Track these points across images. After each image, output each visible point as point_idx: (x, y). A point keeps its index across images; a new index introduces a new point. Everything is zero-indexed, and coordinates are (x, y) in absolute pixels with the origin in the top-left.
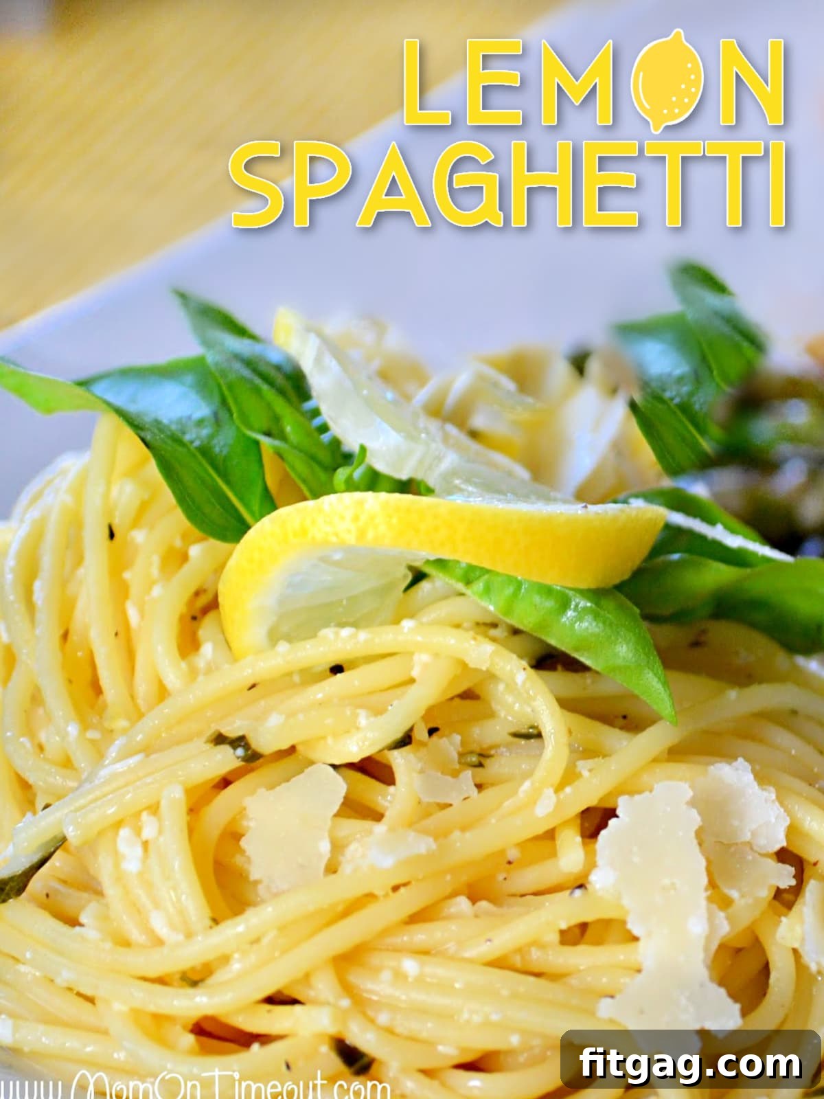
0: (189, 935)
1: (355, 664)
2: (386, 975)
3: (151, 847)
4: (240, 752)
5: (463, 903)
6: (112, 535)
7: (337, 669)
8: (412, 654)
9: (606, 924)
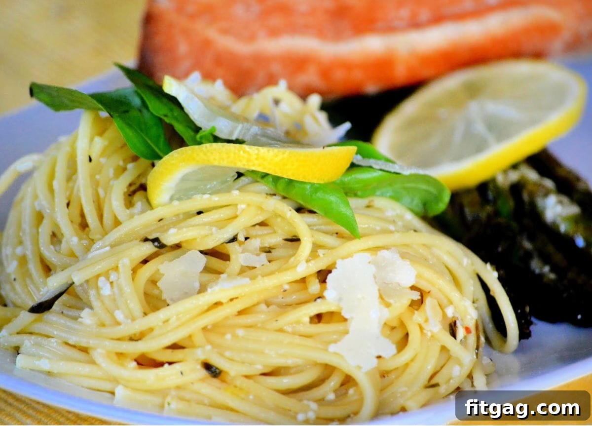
0: (133, 319)
1: (209, 210)
2: (228, 336)
3: (115, 284)
4: (156, 244)
5: (263, 307)
6: (90, 160)
7: (199, 213)
8: (237, 205)
9: (332, 314)
